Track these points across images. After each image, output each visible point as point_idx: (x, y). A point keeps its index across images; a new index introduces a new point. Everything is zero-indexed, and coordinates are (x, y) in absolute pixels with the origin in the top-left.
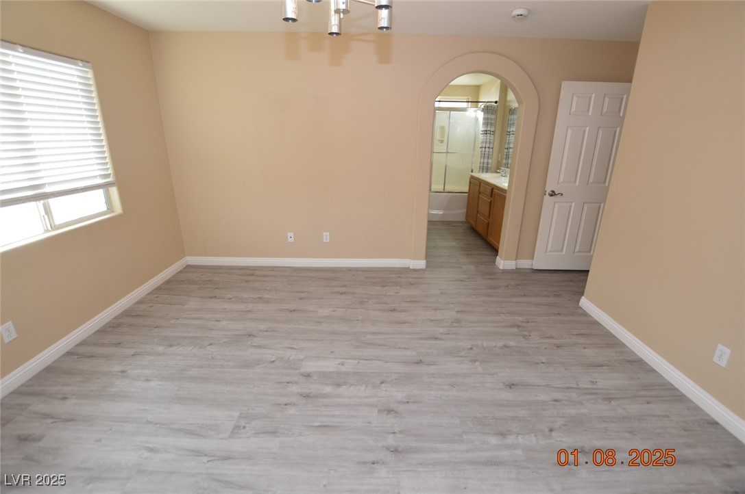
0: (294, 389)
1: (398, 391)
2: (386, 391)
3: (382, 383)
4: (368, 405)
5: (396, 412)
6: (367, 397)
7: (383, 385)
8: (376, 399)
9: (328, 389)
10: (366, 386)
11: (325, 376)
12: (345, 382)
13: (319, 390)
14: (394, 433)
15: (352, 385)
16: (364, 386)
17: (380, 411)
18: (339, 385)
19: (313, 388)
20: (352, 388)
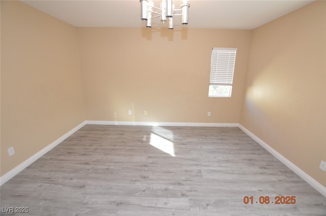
0: (187, 188)
1: (138, 186)
2: (144, 186)
3: (145, 191)
4: (153, 180)
5: (142, 177)
6: (153, 183)
7: (144, 189)
8: (149, 182)
9: (171, 187)
10: (153, 189)
11: (174, 195)
12: (163, 191)
13: (175, 187)
14: (144, 170)
15: (160, 190)
16: (154, 189)
17: (148, 177)
18: (166, 189)
19: (177, 188)
20: (160, 188)
